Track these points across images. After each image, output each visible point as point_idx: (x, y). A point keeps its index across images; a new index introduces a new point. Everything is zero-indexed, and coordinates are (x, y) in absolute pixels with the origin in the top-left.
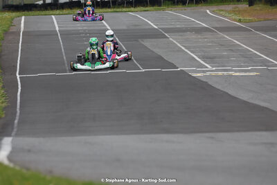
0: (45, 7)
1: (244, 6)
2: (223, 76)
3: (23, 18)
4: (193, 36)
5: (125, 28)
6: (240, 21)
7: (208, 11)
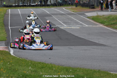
0: (16, 6)
1: (74, 7)
2: (69, 28)
3: (10, 10)
4: (60, 16)
5: (40, 13)
6: (73, 12)
7: (64, 9)
